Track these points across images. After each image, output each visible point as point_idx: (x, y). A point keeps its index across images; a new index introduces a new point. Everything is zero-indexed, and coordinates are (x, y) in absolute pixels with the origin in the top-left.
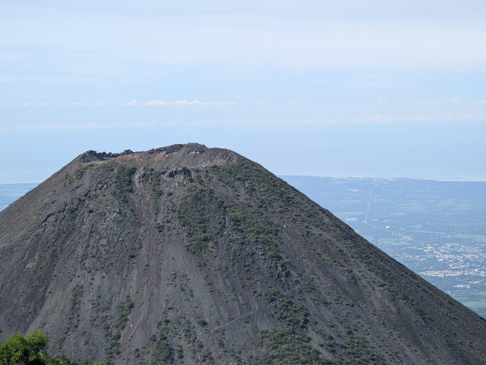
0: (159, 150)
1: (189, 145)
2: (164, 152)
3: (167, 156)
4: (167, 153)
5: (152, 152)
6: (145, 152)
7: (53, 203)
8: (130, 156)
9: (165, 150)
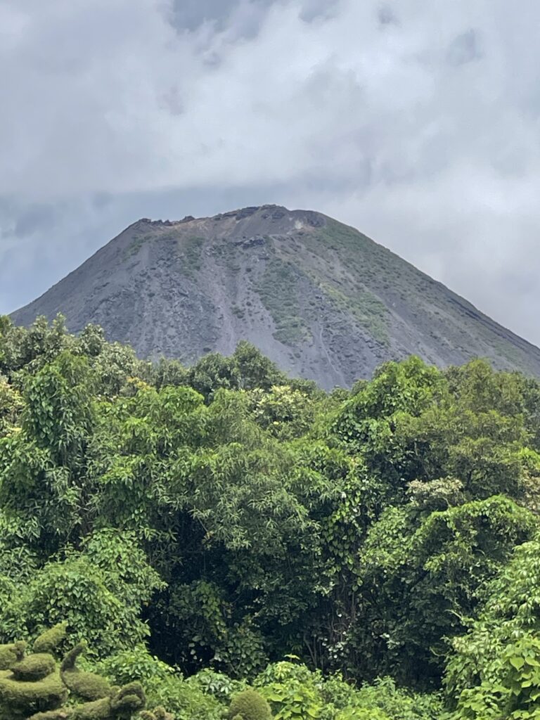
0: (227, 215)
1: (264, 208)
2: (234, 218)
3: (238, 222)
4: (238, 219)
5: (218, 218)
6: (211, 218)
7: (104, 286)
8: (191, 224)
9: (234, 215)
